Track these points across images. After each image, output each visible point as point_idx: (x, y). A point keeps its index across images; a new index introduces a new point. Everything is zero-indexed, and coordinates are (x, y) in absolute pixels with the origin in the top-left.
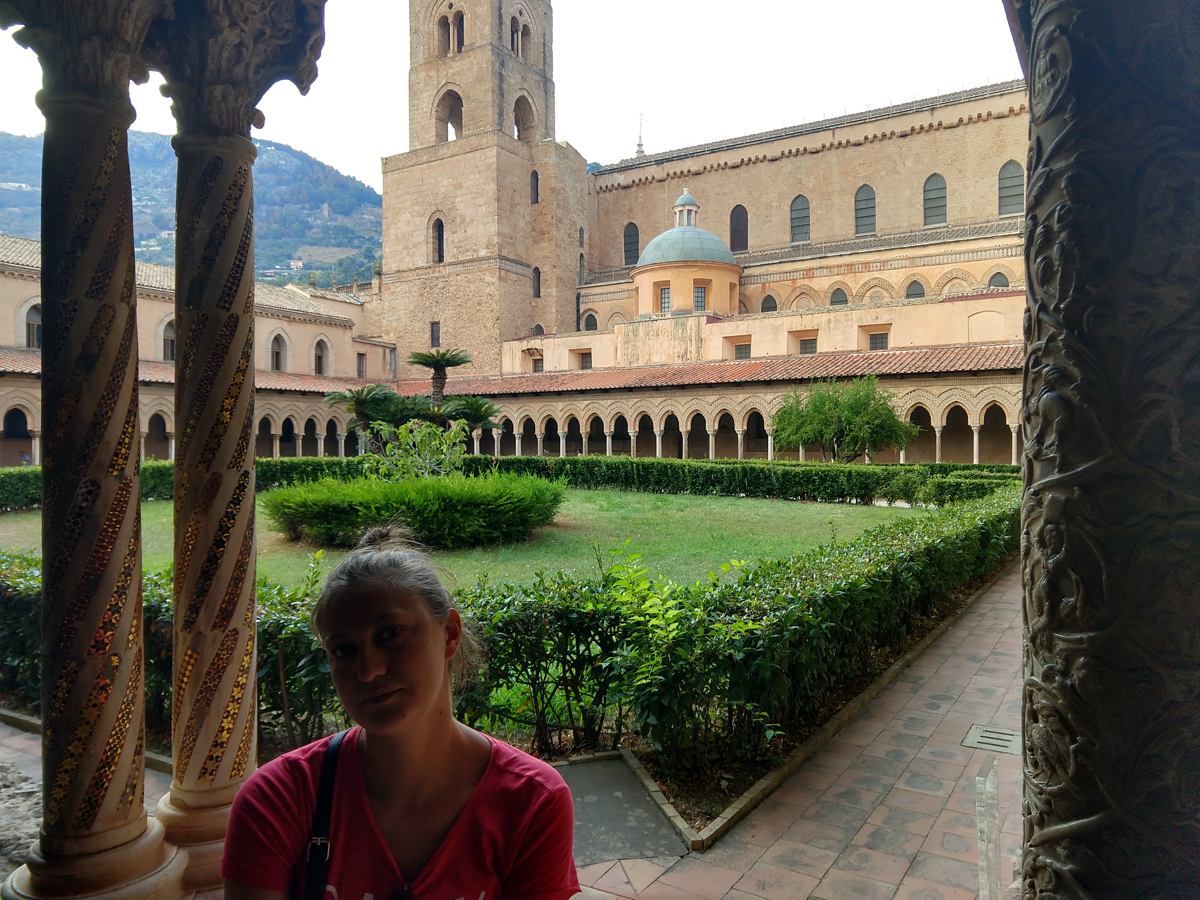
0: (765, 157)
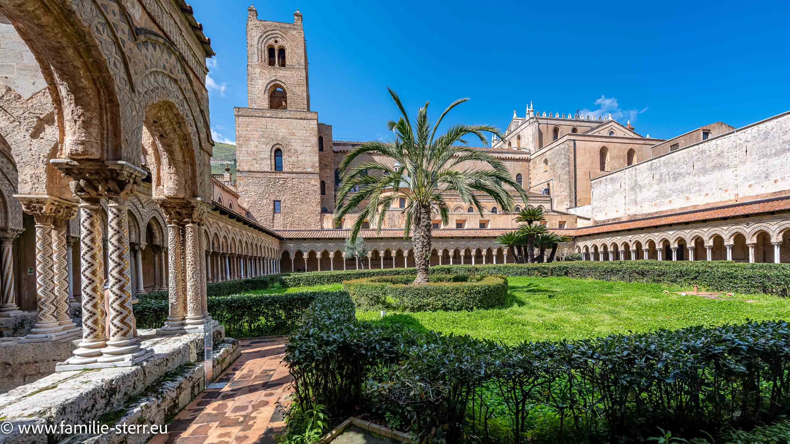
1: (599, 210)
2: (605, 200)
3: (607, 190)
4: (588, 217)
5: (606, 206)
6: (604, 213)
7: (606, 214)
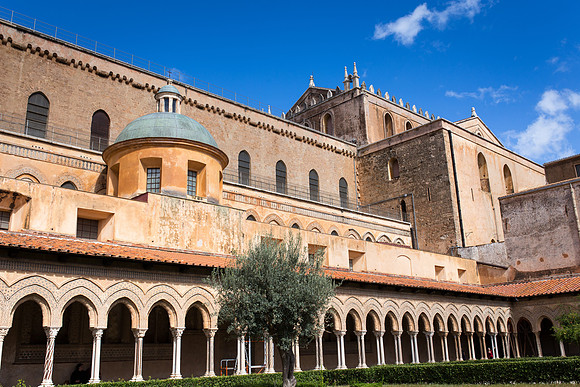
0: (131, 81)
1: (524, 252)
2: (537, 236)
3: (538, 219)
4: (502, 265)
5: (540, 246)
6: (537, 258)
7: (542, 260)
